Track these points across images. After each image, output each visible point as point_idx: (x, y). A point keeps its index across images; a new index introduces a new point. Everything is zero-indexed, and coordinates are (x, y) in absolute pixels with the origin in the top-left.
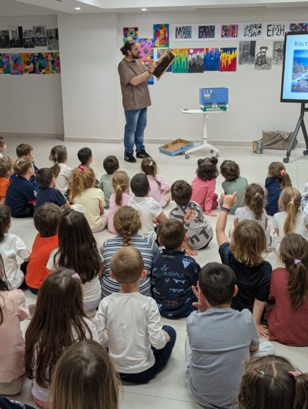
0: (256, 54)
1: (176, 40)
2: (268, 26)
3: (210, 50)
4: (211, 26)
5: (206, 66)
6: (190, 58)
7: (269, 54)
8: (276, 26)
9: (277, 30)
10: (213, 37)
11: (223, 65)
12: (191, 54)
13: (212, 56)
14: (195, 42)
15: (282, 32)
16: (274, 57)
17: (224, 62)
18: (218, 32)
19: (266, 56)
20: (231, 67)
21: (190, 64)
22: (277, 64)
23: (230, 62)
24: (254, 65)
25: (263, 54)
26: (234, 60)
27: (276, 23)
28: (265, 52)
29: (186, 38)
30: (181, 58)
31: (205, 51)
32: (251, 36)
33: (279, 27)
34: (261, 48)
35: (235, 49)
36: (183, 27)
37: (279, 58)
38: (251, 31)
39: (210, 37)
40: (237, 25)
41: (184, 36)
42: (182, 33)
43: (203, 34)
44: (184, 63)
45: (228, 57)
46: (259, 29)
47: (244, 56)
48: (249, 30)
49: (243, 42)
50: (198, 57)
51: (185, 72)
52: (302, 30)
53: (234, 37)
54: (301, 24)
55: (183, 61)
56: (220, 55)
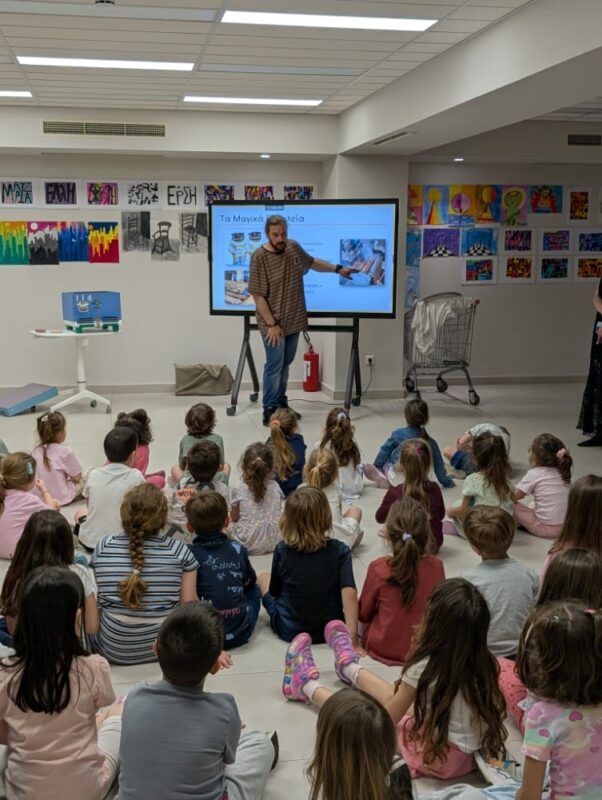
0: (152, 233)
1: (4, 205)
2: (169, 187)
3: (68, 226)
4: (68, 184)
5: (63, 253)
6: (31, 238)
7: (175, 234)
8: (181, 189)
9: (185, 195)
10: (74, 202)
11: (94, 252)
12: (34, 232)
13: (73, 236)
14: (39, 209)
15: (193, 198)
16: (183, 239)
17: (96, 247)
18: (82, 195)
19: (170, 237)
20: (110, 255)
21: (32, 250)
22: (188, 251)
23: (106, 247)
24: (150, 252)
25: (164, 234)
26: (114, 244)
27: (183, 184)
28: (167, 232)
29: (21, 202)
30: (14, 239)
31: (59, 227)
32: (142, 203)
33: (187, 190)
34: (160, 224)
35: (114, 225)
36: (16, 184)
37: (191, 241)
38: (140, 195)
39: (68, 202)
40: (115, 185)
41: (19, 198)
42: (14, 193)
43: (53, 198)
44: (20, 246)
45: (102, 238)
46: (153, 192)
47: (131, 238)
48: (137, 194)
49: (127, 213)
50: (47, 236)
51: (22, 262)
52: (225, 197)
53: (112, 203)
54: (223, 187)
55: (18, 243)
56: (89, 234)
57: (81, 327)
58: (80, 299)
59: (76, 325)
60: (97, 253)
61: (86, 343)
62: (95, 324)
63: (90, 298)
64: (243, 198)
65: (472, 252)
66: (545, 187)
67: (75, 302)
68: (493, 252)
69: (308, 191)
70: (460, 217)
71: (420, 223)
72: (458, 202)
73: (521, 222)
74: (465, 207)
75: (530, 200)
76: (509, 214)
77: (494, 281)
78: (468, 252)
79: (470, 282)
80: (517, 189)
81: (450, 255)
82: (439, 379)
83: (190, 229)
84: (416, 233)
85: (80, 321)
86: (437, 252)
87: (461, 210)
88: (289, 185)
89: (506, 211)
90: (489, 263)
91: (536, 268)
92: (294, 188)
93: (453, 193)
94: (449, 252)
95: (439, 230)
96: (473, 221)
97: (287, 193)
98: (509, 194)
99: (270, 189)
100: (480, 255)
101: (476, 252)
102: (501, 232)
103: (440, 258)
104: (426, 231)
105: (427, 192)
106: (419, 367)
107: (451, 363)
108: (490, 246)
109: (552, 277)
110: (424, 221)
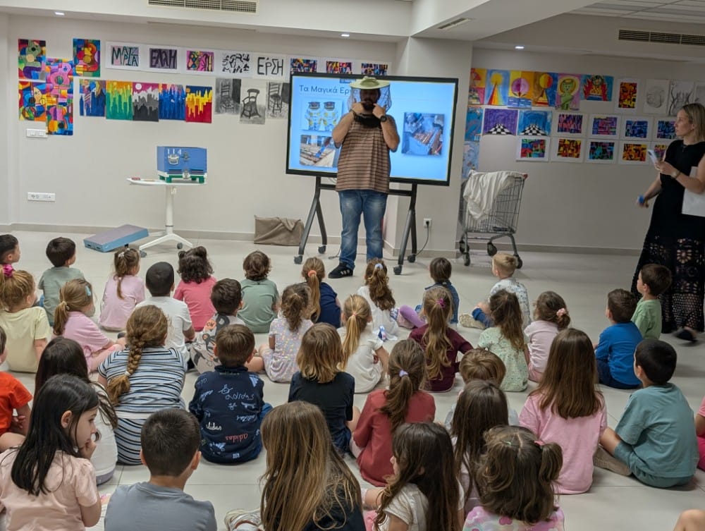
0: (242, 99)
1: (113, 67)
2: (260, 58)
3: (168, 88)
4: (171, 51)
5: (163, 112)
6: (135, 97)
7: (262, 100)
8: (270, 61)
9: (273, 66)
10: (174, 67)
11: (190, 113)
12: (139, 91)
13: (172, 97)
14: (144, 72)
15: (280, 69)
16: (269, 106)
17: (192, 108)
18: (182, 61)
19: (257, 103)
20: (204, 116)
21: (136, 108)
22: (273, 116)
23: (201, 109)
24: (239, 115)
25: (253, 100)
26: (208, 106)
27: (272, 56)
28: (255, 98)
29: (128, 64)
30: (120, 97)
31: (160, 90)
32: (234, 72)
33: (275, 62)
34: (250, 91)
35: (209, 89)
36: (125, 48)
37: (276, 108)
38: (233, 64)
39: (169, 66)
40: (212, 54)
41: (126, 61)
42: (123, 57)
43: (157, 62)
44: (125, 103)
45: (198, 100)
46: (245, 62)
47: (223, 102)
48: (231, 63)
49: (221, 79)
50: (149, 96)
51: (127, 118)
52: (309, 70)
53: (208, 70)
54: (308, 61)
55: (123, 101)
56: (186, 96)
57: (171, 177)
58: (171, 152)
59: (166, 175)
60: (192, 114)
61: (174, 191)
62: (183, 175)
63: (180, 152)
64: (325, 71)
65: (528, 131)
66: (597, 77)
67: (166, 155)
68: (547, 132)
69: (383, 69)
70: (519, 99)
71: (482, 104)
72: (518, 86)
73: (574, 107)
74: (524, 90)
75: (583, 88)
76: (563, 100)
77: (546, 158)
78: (525, 131)
79: (524, 159)
80: (572, 77)
81: (507, 133)
82: (490, 243)
83: (276, 96)
84: (478, 112)
85: (170, 171)
86: (496, 130)
87: (520, 94)
88: (366, 62)
89: (561, 96)
90: (542, 143)
91: (585, 149)
92: (371, 66)
93: (513, 77)
94: (506, 130)
95: (499, 110)
96: (530, 104)
97: (364, 69)
98: (564, 81)
99: (349, 65)
100: (534, 134)
101: (531, 132)
102: (554, 115)
103: (499, 136)
104: (488, 111)
105: (490, 75)
106: (471, 231)
107: (500, 230)
108: (544, 127)
109: (600, 158)
110: (486, 101)
